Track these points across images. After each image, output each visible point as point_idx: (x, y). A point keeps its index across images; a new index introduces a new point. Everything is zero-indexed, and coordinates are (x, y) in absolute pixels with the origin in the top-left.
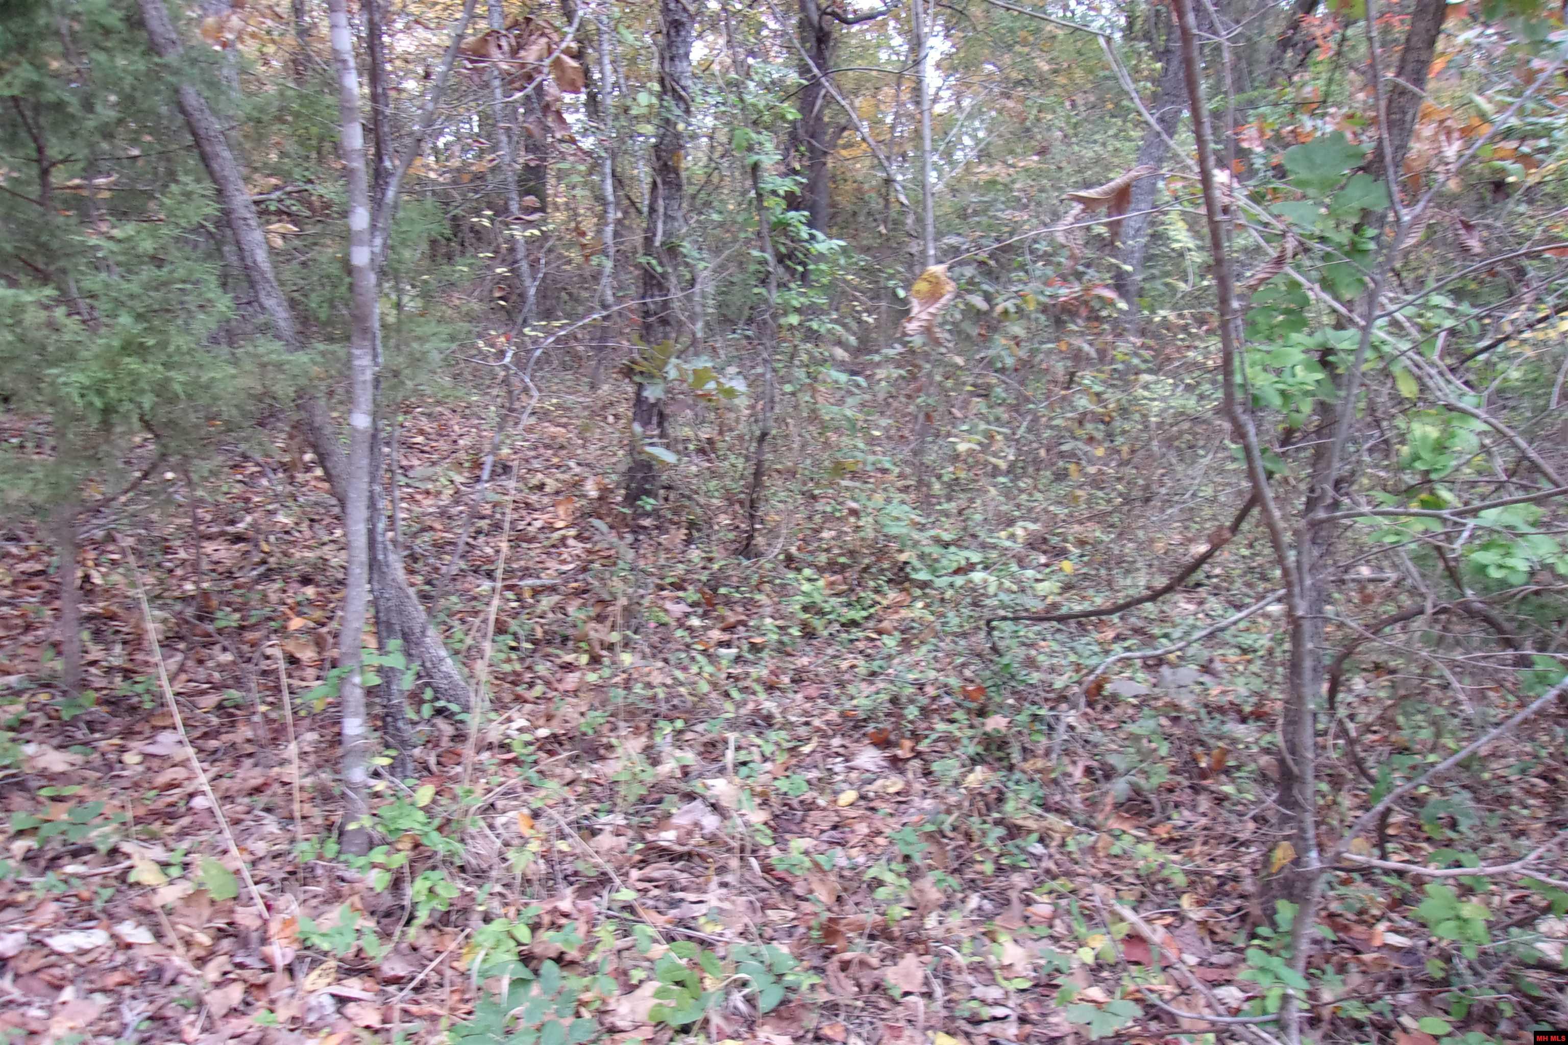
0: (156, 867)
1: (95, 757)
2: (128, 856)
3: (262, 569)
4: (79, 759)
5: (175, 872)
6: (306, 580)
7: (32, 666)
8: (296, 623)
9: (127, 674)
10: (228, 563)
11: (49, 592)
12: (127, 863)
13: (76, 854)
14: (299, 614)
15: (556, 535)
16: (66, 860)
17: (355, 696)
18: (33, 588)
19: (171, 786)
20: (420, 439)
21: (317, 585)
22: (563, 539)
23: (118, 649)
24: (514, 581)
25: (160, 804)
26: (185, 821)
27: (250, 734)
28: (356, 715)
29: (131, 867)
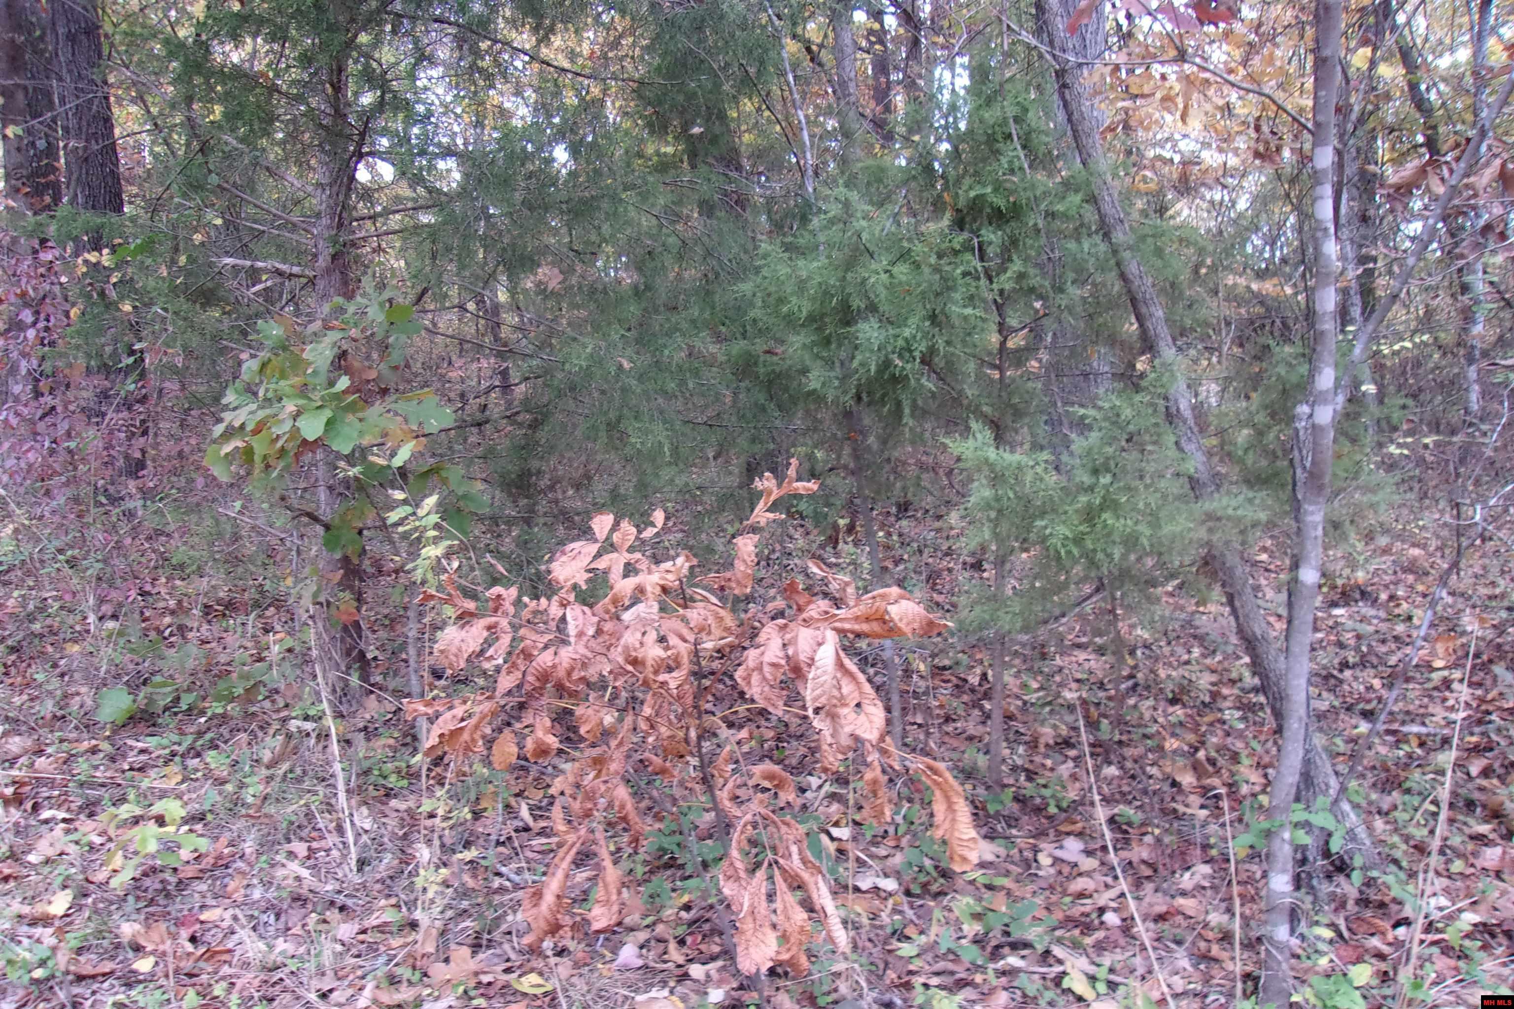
0: (1084, 978)
1: (1015, 852)
2: (1060, 962)
3: (1130, 683)
4: (1002, 852)
5: (1102, 987)
6: (1174, 701)
7: (955, 756)
8: (1171, 744)
9: (1031, 775)
10: (1100, 675)
11: (957, 686)
12: (1061, 969)
13: (1015, 946)
14: (1173, 735)
15: (1436, 676)
16: (1006, 950)
17: (1284, 852)
18: (944, 681)
19: (1081, 895)
20: (1264, 557)
21: (1184, 706)
22: (1447, 684)
23: (1021, 750)
24: (1395, 726)
25: (1076, 911)
26: (1100, 934)
27: (1145, 855)
28: (1284, 871)
29: (1064, 973)
